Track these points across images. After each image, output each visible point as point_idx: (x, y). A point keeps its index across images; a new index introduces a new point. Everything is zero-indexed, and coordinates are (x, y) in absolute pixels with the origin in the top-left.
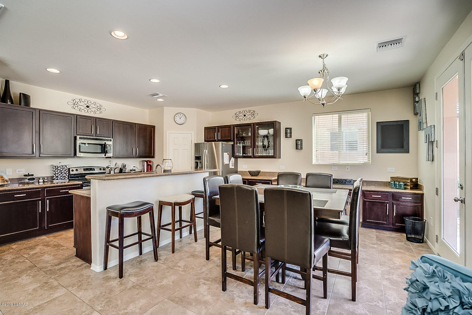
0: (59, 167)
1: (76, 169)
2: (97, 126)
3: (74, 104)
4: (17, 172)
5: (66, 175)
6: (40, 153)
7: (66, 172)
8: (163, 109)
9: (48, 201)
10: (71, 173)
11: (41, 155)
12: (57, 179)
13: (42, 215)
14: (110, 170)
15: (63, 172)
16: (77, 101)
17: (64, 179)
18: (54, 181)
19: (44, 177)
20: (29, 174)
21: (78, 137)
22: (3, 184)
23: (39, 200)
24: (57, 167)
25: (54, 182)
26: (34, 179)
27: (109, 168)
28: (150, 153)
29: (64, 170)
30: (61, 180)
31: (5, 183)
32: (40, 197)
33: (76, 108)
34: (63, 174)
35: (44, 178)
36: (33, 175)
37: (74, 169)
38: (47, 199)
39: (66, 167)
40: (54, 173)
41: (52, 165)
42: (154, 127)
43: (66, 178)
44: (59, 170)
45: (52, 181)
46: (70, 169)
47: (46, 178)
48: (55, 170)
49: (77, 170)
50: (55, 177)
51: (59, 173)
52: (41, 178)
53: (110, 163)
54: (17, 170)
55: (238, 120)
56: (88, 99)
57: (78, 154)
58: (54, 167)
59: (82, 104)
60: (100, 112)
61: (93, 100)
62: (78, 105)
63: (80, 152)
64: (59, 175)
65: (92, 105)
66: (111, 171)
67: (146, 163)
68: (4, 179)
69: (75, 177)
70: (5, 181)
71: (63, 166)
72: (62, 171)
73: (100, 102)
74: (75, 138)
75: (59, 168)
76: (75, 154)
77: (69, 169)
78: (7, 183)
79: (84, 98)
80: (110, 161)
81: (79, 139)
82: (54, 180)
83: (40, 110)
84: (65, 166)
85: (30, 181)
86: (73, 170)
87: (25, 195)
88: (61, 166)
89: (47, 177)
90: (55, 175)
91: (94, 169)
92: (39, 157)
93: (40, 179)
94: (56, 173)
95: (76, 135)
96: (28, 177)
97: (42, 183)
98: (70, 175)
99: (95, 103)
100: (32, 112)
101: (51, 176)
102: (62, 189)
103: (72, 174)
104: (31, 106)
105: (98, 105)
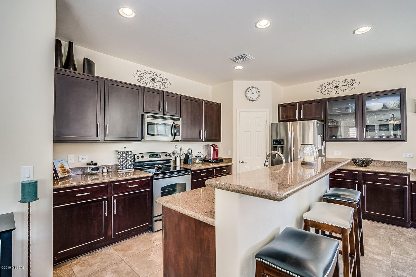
0: (124, 153)
1: (141, 155)
2: (165, 102)
3: (140, 76)
4: (80, 160)
5: (132, 163)
6: (105, 135)
7: (132, 160)
8: (233, 81)
9: (115, 200)
10: (137, 160)
11: (106, 138)
12: (122, 169)
13: (108, 219)
14: (176, 156)
15: (128, 160)
16: (143, 72)
17: (129, 169)
18: (119, 171)
19: (108, 165)
20: (92, 162)
21: (146, 115)
22: (64, 176)
23: (105, 200)
24: (122, 153)
25: (119, 173)
26: (97, 169)
27: (175, 154)
28: (217, 136)
29: (129, 157)
30: (126, 170)
31: (66, 175)
32: (105, 195)
33: (142, 80)
34: (128, 162)
35: (108, 167)
36: (96, 164)
37: (140, 156)
38: (114, 198)
39: (132, 153)
40: (119, 161)
41: (116, 151)
42: (219, 105)
43: (131, 167)
44: (124, 157)
45: (117, 170)
46: (136, 155)
47: (110, 167)
48: (120, 157)
49: (142, 157)
50: (120, 166)
51: (124, 160)
52: (105, 168)
53: (176, 148)
54: (80, 157)
55: (325, 93)
56: (154, 70)
57: (146, 137)
58: (119, 153)
59: (147, 76)
60: (165, 87)
61: (158, 72)
62: (144, 77)
63: (148, 134)
64: (124, 164)
65: (157, 78)
66: (177, 158)
67: (212, 147)
68: (65, 170)
69: (140, 165)
70: (66, 172)
71: (128, 152)
72: (127, 158)
73: (165, 74)
74: (143, 116)
75: (124, 155)
76: (142, 137)
77: (134, 155)
78: (68, 175)
79: (149, 69)
80: (176, 145)
81: (148, 117)
82: (119, 169)
83: (105, 80)
84: (130, 152)
85: (94, 172)
86: (138, 157)
87: (89, 193)
88: (127, 152)
89: (112, 166)
90: (120, 164)
91: (160, 156)
92: (104, 140)
93: (103, 168)
94: (122, 160)
95: (144, 113)
96: (91, 167)
97: (106, 174)
98: (136, 162)
99: (160, 76)
100: (97, 82)
101: (116, 165)
102: (131, 184)
103: (138, 162)
104: (96, 74)
105: (164, 78)
